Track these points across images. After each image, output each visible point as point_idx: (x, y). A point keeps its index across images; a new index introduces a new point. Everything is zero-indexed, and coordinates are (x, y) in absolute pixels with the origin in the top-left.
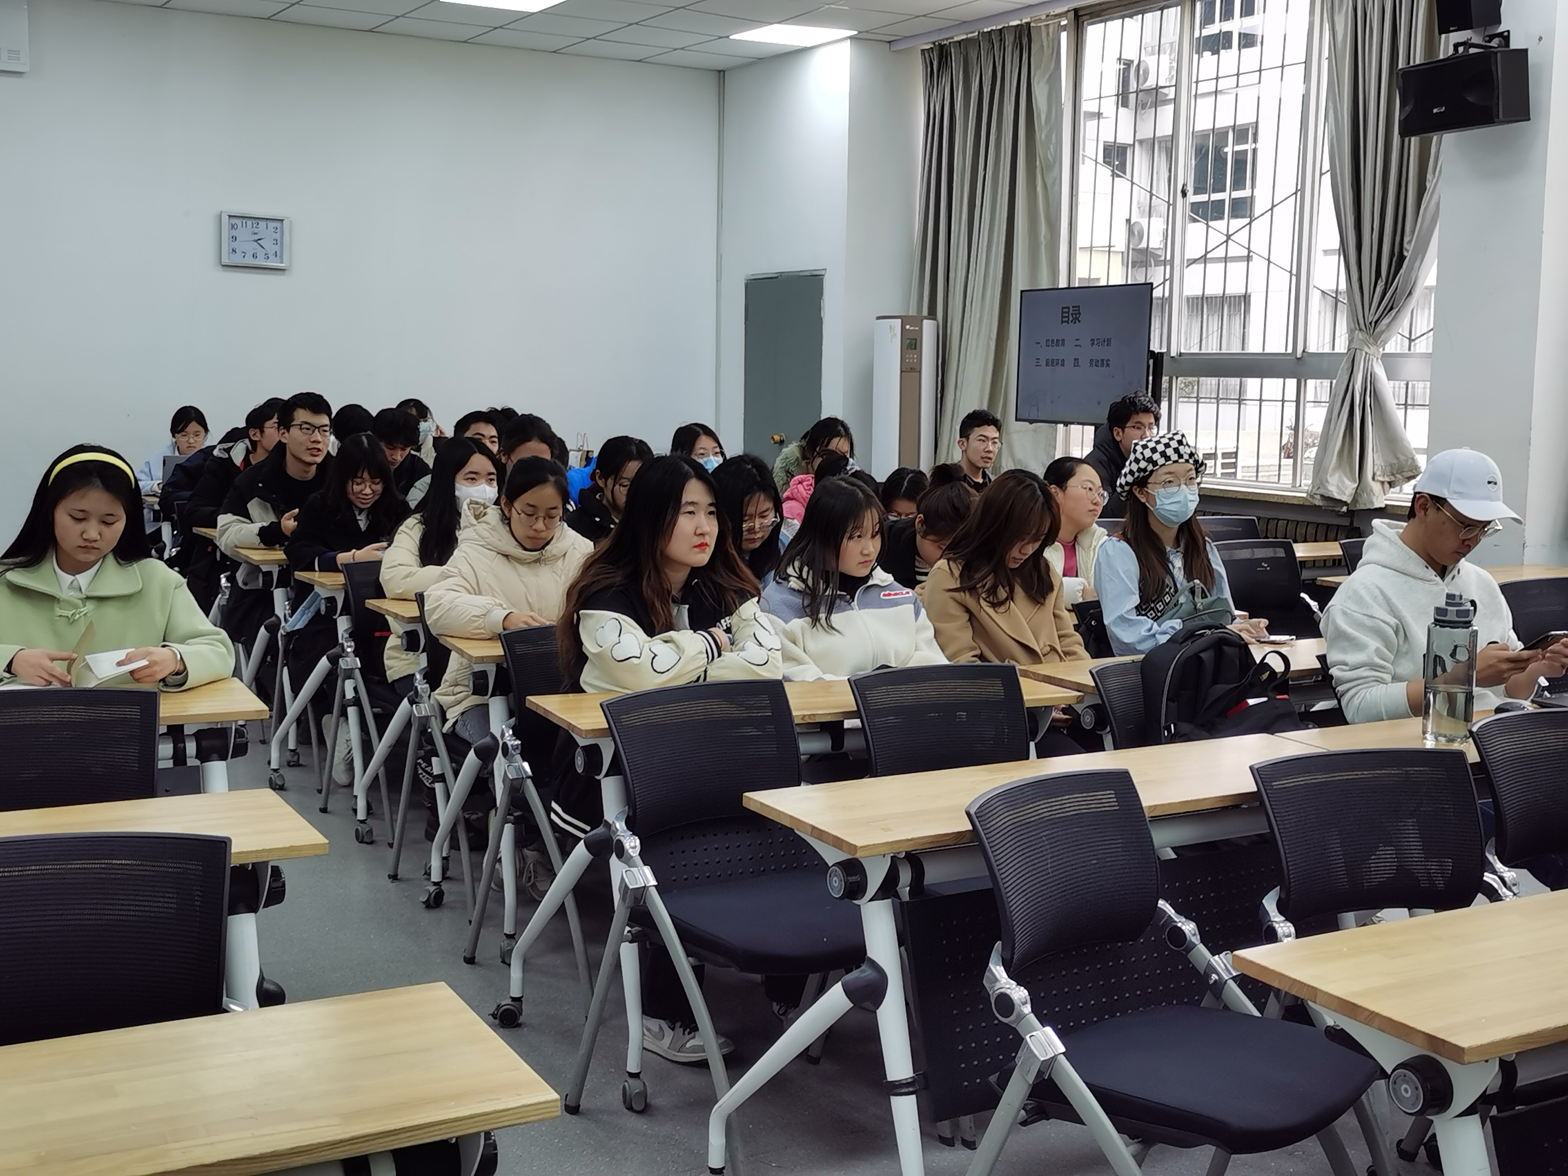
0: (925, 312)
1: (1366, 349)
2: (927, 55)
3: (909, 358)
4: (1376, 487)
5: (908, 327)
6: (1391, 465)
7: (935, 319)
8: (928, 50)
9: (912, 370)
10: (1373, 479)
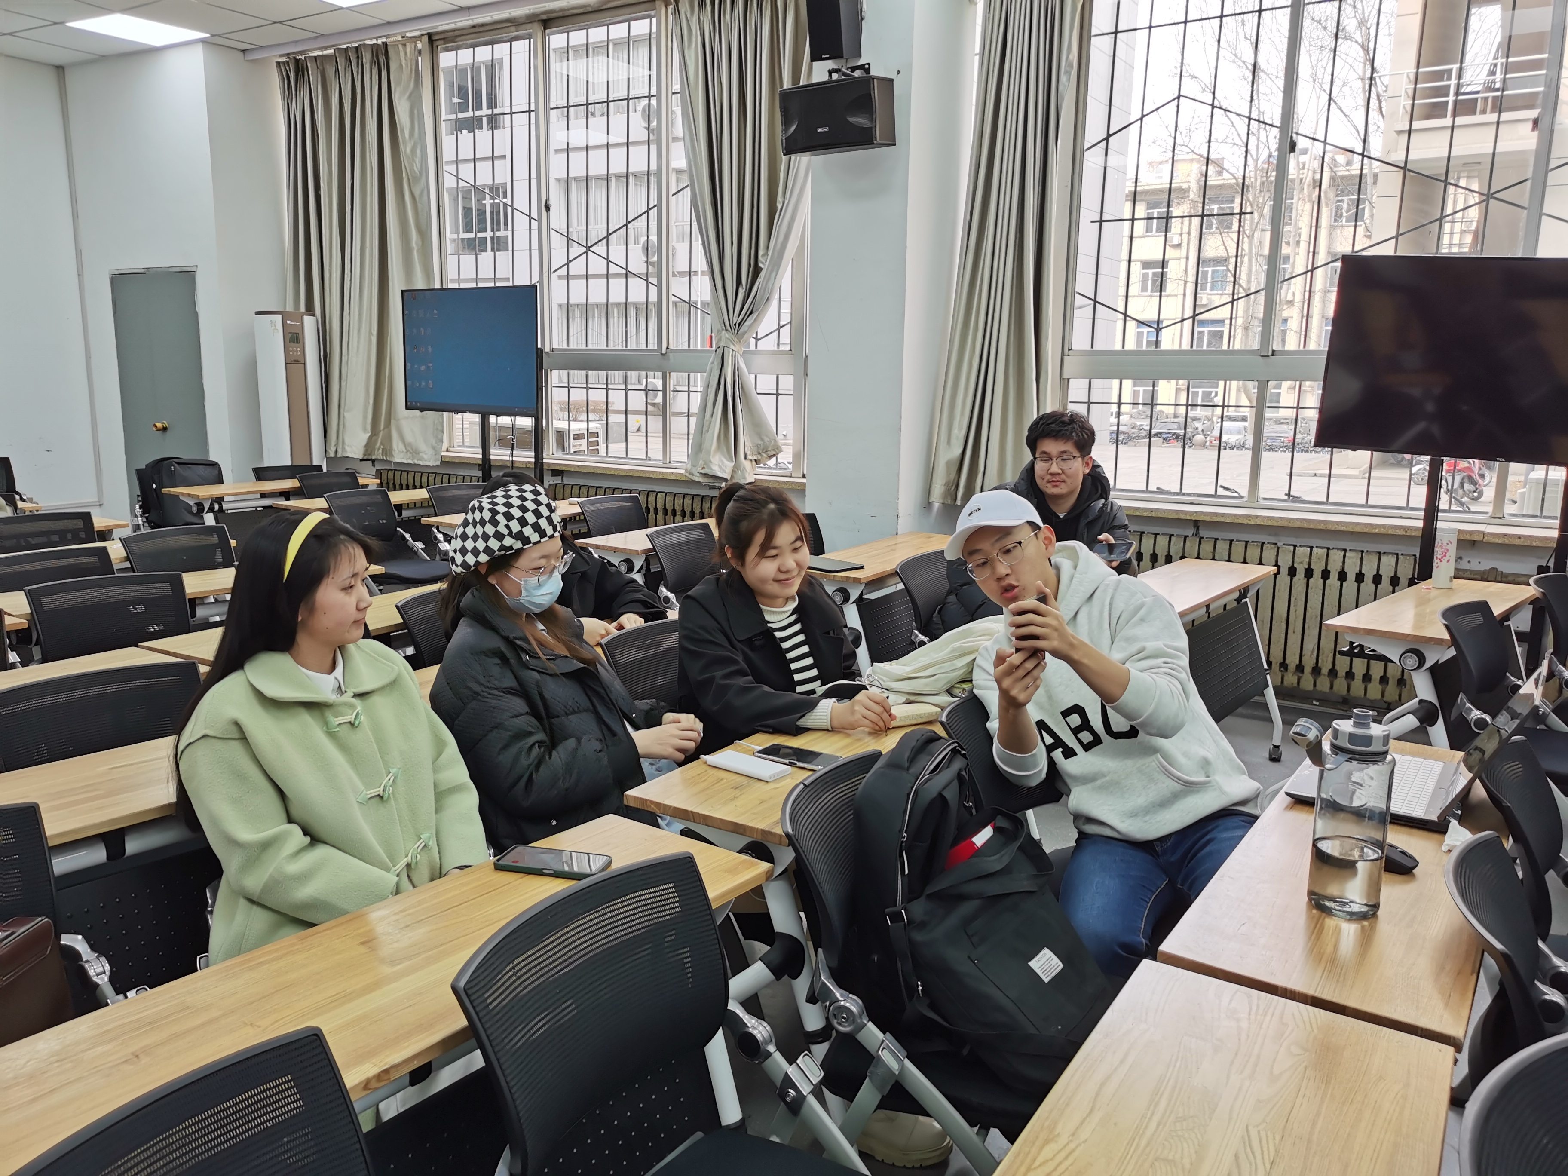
0: (303, 309)
1: (732, 347)
2: (283, 68)
3: (293, 351)
4: (747, 464)
5: (289, 322)
6: (757, 446)
7: (314, 315)
8: (283, 63)
9: (296, 362)
10: (745, 458)
